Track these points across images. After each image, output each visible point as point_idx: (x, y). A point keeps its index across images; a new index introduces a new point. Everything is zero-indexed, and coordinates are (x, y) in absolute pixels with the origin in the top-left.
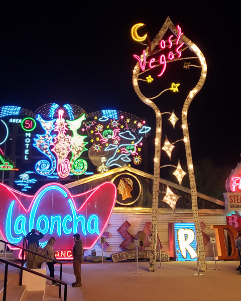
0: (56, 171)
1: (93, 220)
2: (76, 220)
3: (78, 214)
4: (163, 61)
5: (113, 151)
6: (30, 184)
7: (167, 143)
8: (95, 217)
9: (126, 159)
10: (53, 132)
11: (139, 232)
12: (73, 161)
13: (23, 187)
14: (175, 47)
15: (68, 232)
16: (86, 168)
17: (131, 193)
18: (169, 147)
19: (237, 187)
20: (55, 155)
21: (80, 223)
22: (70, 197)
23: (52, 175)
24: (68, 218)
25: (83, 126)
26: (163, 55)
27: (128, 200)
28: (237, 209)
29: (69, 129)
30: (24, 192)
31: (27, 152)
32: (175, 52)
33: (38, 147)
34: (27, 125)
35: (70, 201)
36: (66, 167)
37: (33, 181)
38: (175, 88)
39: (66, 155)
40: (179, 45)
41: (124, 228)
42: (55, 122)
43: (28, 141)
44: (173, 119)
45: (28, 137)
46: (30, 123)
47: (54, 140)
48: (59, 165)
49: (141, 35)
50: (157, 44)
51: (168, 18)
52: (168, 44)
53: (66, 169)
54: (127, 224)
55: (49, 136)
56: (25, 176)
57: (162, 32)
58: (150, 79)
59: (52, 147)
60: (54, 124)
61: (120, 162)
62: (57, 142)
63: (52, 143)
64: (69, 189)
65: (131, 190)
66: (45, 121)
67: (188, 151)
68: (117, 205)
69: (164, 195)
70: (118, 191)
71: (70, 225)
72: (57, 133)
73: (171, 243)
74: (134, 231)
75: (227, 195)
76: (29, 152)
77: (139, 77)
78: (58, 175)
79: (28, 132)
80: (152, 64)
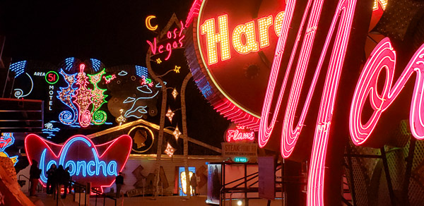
0: (78, 121)
1: (112, 165)
2: (98, 165)
3: (100, 160)
4: (169, 48)
5: (131, 104)
6: (54, 133)
7: (170, 111)
8: (114, 163)
9: (143, 111)
10: (75, 86)
11: (150, 174)
12: (94, 112)
13: (48, 135)
14: (178, 38)
15: (92, 174)
16: (106, 118)
17: (145, 143)
18: (171, 114)
19: (232, 138)
20: (77, 107)
21: (101, 167)
22: (93, 147)
23: (75, 125)
24: (91, 163)
25: (103, 80)
26: (169, 44)
27: (142, 149)
28: (230, 156)
29: (90, 82)
30: (49, 139)
31: (50, 103)
32: (178, 42)
33: (61, 99)
34: (51, 79)
35: (93, 149)
36: (87, 117)
37: (57, 130)
38: (177, 70)
39: (87, 107)
40: (181, 36)
41: (138, 170)
42: (77, 76)
43: (51, 93)
44: (175, 94)
45: (51, 89)
46: (53, 76)
47: (75, 93)
48: (81, 117)
49: (153, 25)
50: (165, 33)
51: (174, 14)
52: (173, 34)
53: (87, 119)
54: (141, 168)
55: (71, 89)
56: (49, 125)
57: (169, 25)
58: (159, 61)
59: (73, 99)
60: (76, 77)
61: (137, 113)
62: (79, 95)
63: (74, 96)
64: (92, 139)
65: (145, 140)
66: (67, 75)
67: (184, 118)
68: (132, 153)
69: (165, 148)
70: (133, 141)
71: (93, 168)
72: (78, 86)
73: (176, 183)
74: (146, 173)
75: (223, 144)
76: (53, 103)
77: (151, 58)
78: (79, 125)
79: (51, 85)
80: (161, 50)
